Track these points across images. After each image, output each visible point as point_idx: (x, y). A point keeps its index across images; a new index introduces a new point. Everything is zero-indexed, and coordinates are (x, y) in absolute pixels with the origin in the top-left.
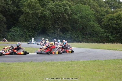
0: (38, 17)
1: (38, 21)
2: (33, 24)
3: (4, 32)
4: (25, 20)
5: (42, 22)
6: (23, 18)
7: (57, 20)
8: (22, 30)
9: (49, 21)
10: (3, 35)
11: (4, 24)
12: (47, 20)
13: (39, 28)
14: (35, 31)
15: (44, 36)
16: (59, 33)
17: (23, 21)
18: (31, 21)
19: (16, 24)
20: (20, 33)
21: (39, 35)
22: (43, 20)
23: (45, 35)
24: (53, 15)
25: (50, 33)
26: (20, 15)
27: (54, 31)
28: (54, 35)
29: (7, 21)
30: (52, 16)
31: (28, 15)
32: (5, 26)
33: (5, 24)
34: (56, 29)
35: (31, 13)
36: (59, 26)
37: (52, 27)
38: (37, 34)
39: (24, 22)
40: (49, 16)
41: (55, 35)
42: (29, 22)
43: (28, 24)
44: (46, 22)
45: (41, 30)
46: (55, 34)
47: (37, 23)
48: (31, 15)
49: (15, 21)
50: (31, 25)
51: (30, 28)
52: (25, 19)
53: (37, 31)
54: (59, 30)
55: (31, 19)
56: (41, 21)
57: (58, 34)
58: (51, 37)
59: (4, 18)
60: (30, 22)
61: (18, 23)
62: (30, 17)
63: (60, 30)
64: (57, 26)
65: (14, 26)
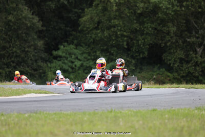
0: (135, 12)
1: (136, 26)
2: (123, 36)
3: (36, 61)
4: (99, 23)
5: (149, 27)
6: (92, 18)
7: (192, 20)
8: (89, 54)
9: (170, 24)
10: (35, 70)
11: (35, 37)
12: (163, 22)
13: (139, 46)
14: (128, 55)
15: (156, 69)
16: (200, 60)
17: (92, 26)
18: (115, 27)
19: (71, 37)
20: (85, 64)
21: (141, 69)
22: (152, 22)
23: (159, 68)
24: (181, 6)
25: (175, 61)
26: (83, 10)
27: (187, 56)
28: (185, 66)
29: (44, 28)
30: (178, 9)
31: (105, 9)
32: (40, 43)
33: (39, 37)
34: (192, 47)
35: (116, 3)
36: (199, 40)
37: (180, 42)
38: (136, 66)
39: (97, 28)
40: (167, 9)
41: (190, 65)
42: (109, 28)
43: (106, 34)
44: (159, 28)
45: (146, 53)
46: (188, 62)
47: (135, 32)
48: (115, 8)
49: (68, 28)
50: (117, 36)
51: (112, 46)
52: (96, 20)
53: (133, 57)
54: (200, 50)
55: (115, 18)
56: (146, 25)
57: (196, 64)
58: (177, 72)
59: (36, 19)
60: (112, 29)
61: (78, 34)
62: (113, 14)
63: (204, 50)
64: (193, 39)
65: (67, 41)
